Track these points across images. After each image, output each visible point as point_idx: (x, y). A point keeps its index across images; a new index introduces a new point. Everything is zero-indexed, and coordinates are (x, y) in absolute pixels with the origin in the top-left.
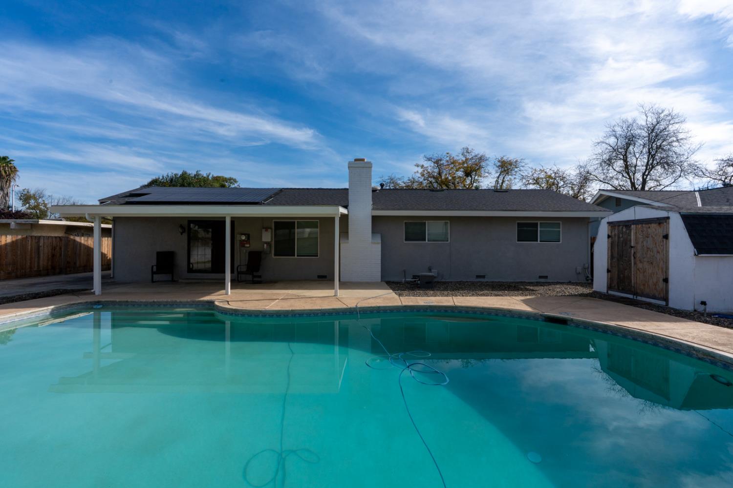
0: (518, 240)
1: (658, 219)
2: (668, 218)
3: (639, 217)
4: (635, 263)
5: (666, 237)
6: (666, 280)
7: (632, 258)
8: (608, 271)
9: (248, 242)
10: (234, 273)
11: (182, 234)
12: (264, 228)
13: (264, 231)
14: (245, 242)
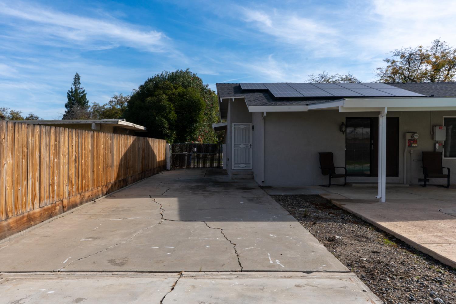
9: (415, 141)
10: (398, 176)
11: (343, 133)
12: (436, 126)
13: (437, 129)
14: (412, 142)
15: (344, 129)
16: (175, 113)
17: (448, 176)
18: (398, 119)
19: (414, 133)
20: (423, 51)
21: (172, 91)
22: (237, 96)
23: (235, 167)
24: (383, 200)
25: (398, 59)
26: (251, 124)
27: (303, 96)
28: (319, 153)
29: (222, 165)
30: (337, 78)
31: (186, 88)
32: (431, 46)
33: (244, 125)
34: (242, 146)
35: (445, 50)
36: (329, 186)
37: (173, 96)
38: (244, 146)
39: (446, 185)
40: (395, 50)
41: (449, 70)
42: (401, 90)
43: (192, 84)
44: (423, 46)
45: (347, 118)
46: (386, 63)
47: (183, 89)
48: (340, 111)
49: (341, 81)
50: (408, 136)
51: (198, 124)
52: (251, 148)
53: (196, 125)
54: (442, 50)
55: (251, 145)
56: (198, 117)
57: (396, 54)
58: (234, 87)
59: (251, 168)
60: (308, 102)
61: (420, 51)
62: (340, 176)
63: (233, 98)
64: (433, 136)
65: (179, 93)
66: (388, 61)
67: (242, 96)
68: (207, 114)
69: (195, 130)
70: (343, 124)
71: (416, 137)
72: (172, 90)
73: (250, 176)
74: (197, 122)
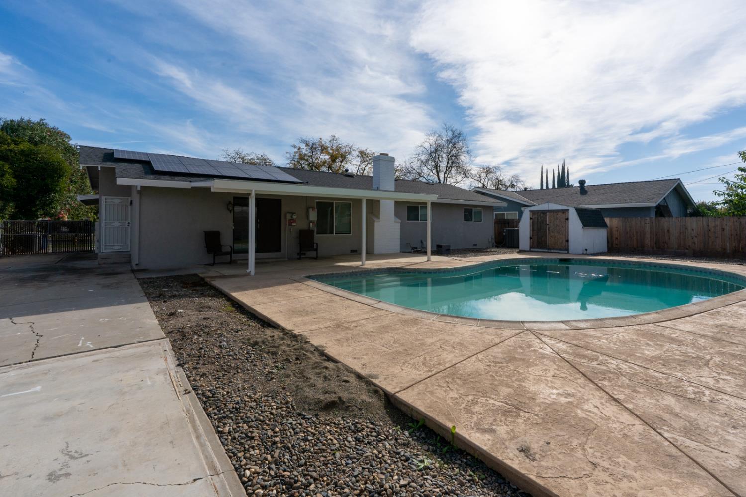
0: (465, 220)
1: (563, 210)
2: (568, 210)
3: (550, 208)
4: (549, 233)
5: (567, 219)
6: (568, 241)
7: (547, 230)
8: (530, 238)
9: (294, 221)
10: (280, 252)
11: (231, 212)
12: (310, 208)
13: (311, 210)
14: (292, 221)
15: (231, 208)
16: (14, 178)
17: (316, 250)
18: (280, 200)
19: (293, 213)
20: (323, 142)
21: (8, 146)
22: (106, 165)
23: (105, 250)
24: (253, 273)
25: (303, 146)
26: (130, 198)
27: (188, 172)
28: (205, 232)
29: (94, 248)
30: (252, 157)
31: (36, 144)
32: (329, 139)
33: (120, 199)
34: (117, 224)
35: (339, 144)
36: (213, 264)
37: (9, 154)
38: (120, 224)
39: (315, 257)
40: (301, 138)
41: (341, 162)
42: (288, 175)
43: (49, 140)
44: (323, 138)
45: (234, 198)
46: (293, 148)
47: (30, 145)
48: (213, 190)
49: (257, 159)
50: (289, 216)
51: (57, 195)
52: (129, 227)
53: (55, 196)
54: (337, 144)
55: (129, 223)
56: (58, 185)
57: (302, 141)
58: (106, 153)
59: (129, 250)
60: (192, 179)
61: (321, 142)
62: (227, 254)
63: (100, 167)
64: (308, 216)
65: (22, 151)
66: (295, 147)
67: (112, 165)
68: (75, 182)
69: (51, 203)
70: (230, 203)
71: (295, 217)
72: (9, 144)
73: (127, 258)
74: (55, 192)
